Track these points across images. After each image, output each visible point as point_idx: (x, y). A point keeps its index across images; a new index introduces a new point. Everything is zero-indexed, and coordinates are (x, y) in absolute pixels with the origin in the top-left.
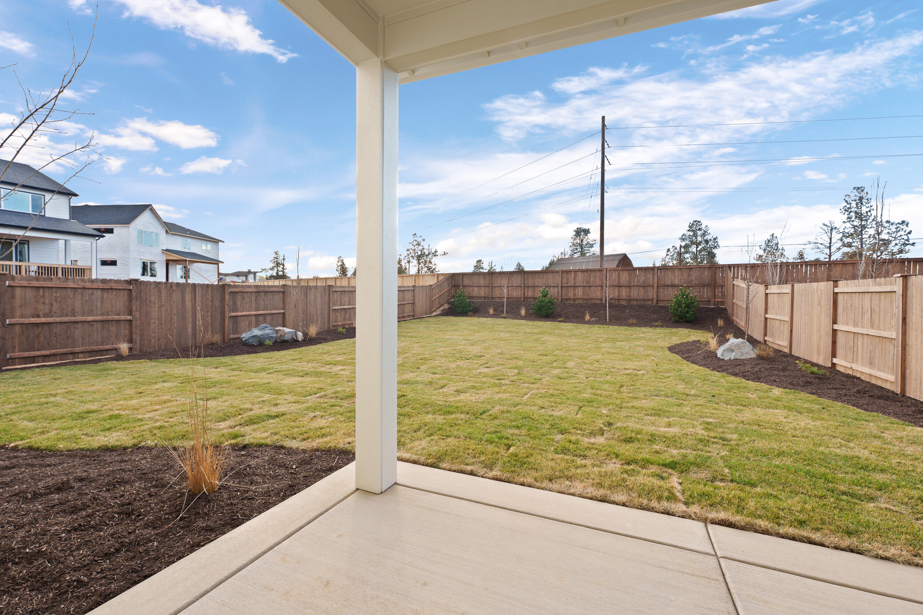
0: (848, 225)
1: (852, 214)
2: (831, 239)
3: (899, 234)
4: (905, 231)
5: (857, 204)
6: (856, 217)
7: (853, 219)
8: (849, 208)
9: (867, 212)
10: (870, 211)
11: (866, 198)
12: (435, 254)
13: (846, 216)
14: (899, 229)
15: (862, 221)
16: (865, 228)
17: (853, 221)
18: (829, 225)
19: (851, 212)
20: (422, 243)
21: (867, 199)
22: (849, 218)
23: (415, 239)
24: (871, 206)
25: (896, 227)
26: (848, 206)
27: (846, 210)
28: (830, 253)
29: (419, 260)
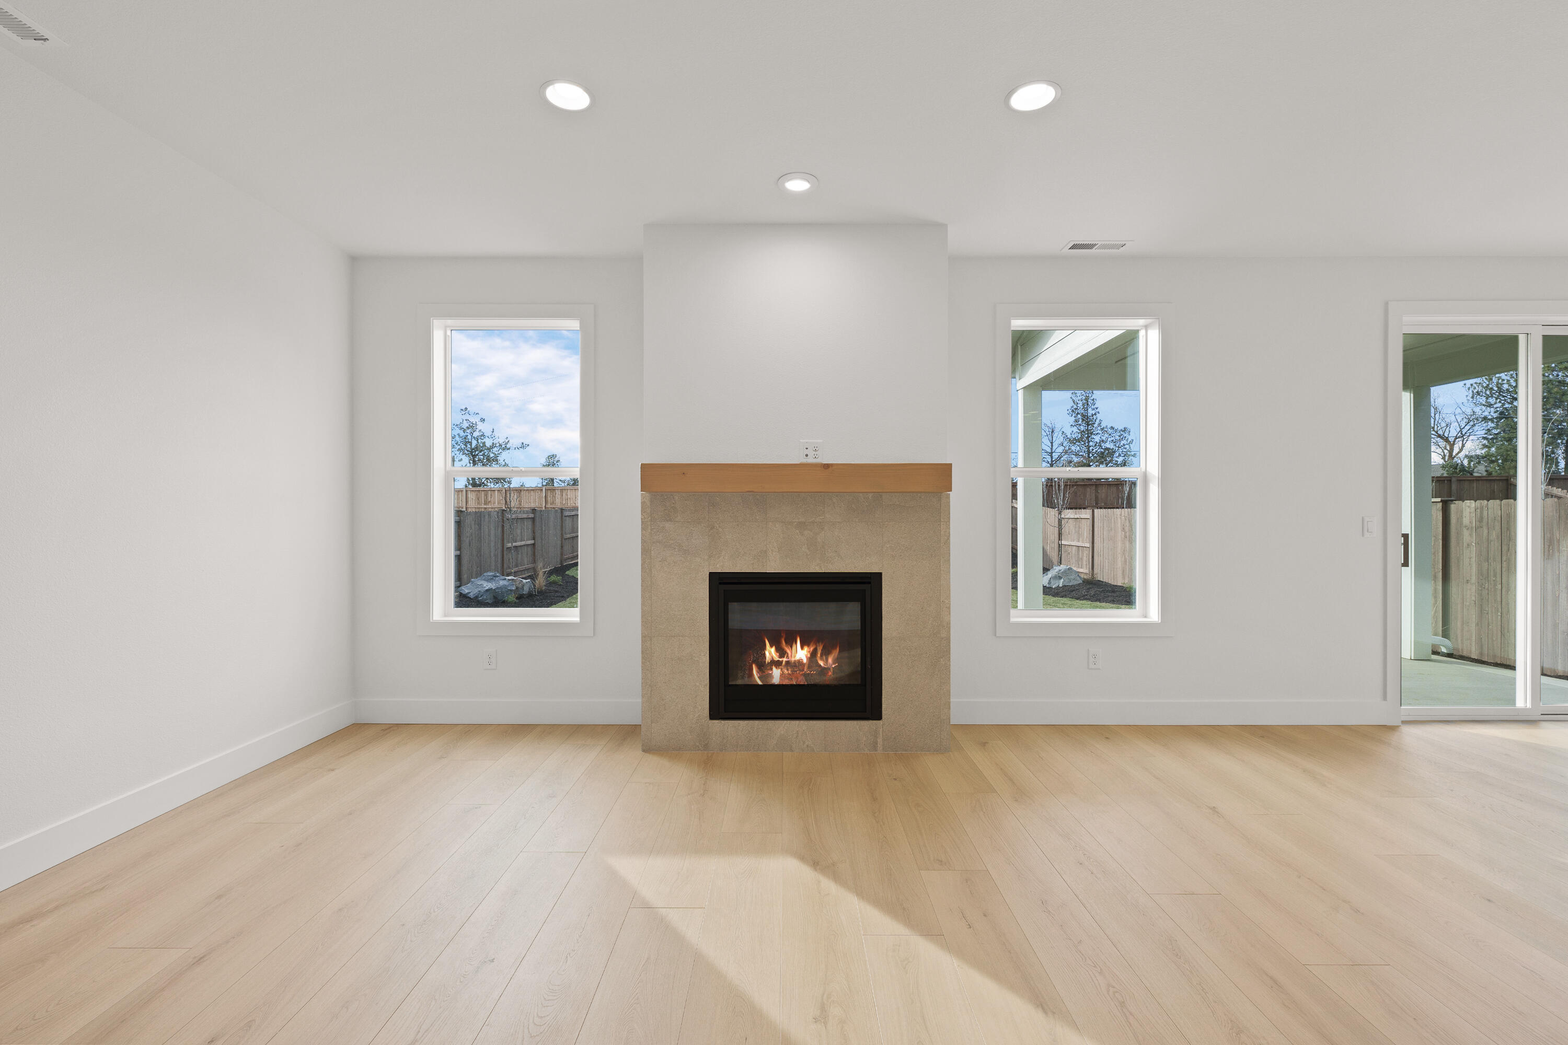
0: (1075, 429)
1: (1079, 416)
2: (1052, 443)
3: (1122, 442)
4: (1127, 440)
5: (1083, 405)
6: (1083, 420)
7: (1080, 423)
8: (1076, 409)
9: (1092, 415)
10: (1095, 414)
11: (1092, 398)
12: (505, 447)
13: (1073, 419)
14: (1122, 437)
15: (1088, 425)
16: (1092, 433)
17: (1080, 425)
18: (1050, 426)
19: (1078, 413)
20: (480, 426)
21: (1093, 400)
22: (1076, 421)
23: (465, 417)
24: (1097, 408)
25: (1119, 434)
26: (1075, 407)
27: (1073, 411)
28: (1052, 461)
29: (474, 456)
